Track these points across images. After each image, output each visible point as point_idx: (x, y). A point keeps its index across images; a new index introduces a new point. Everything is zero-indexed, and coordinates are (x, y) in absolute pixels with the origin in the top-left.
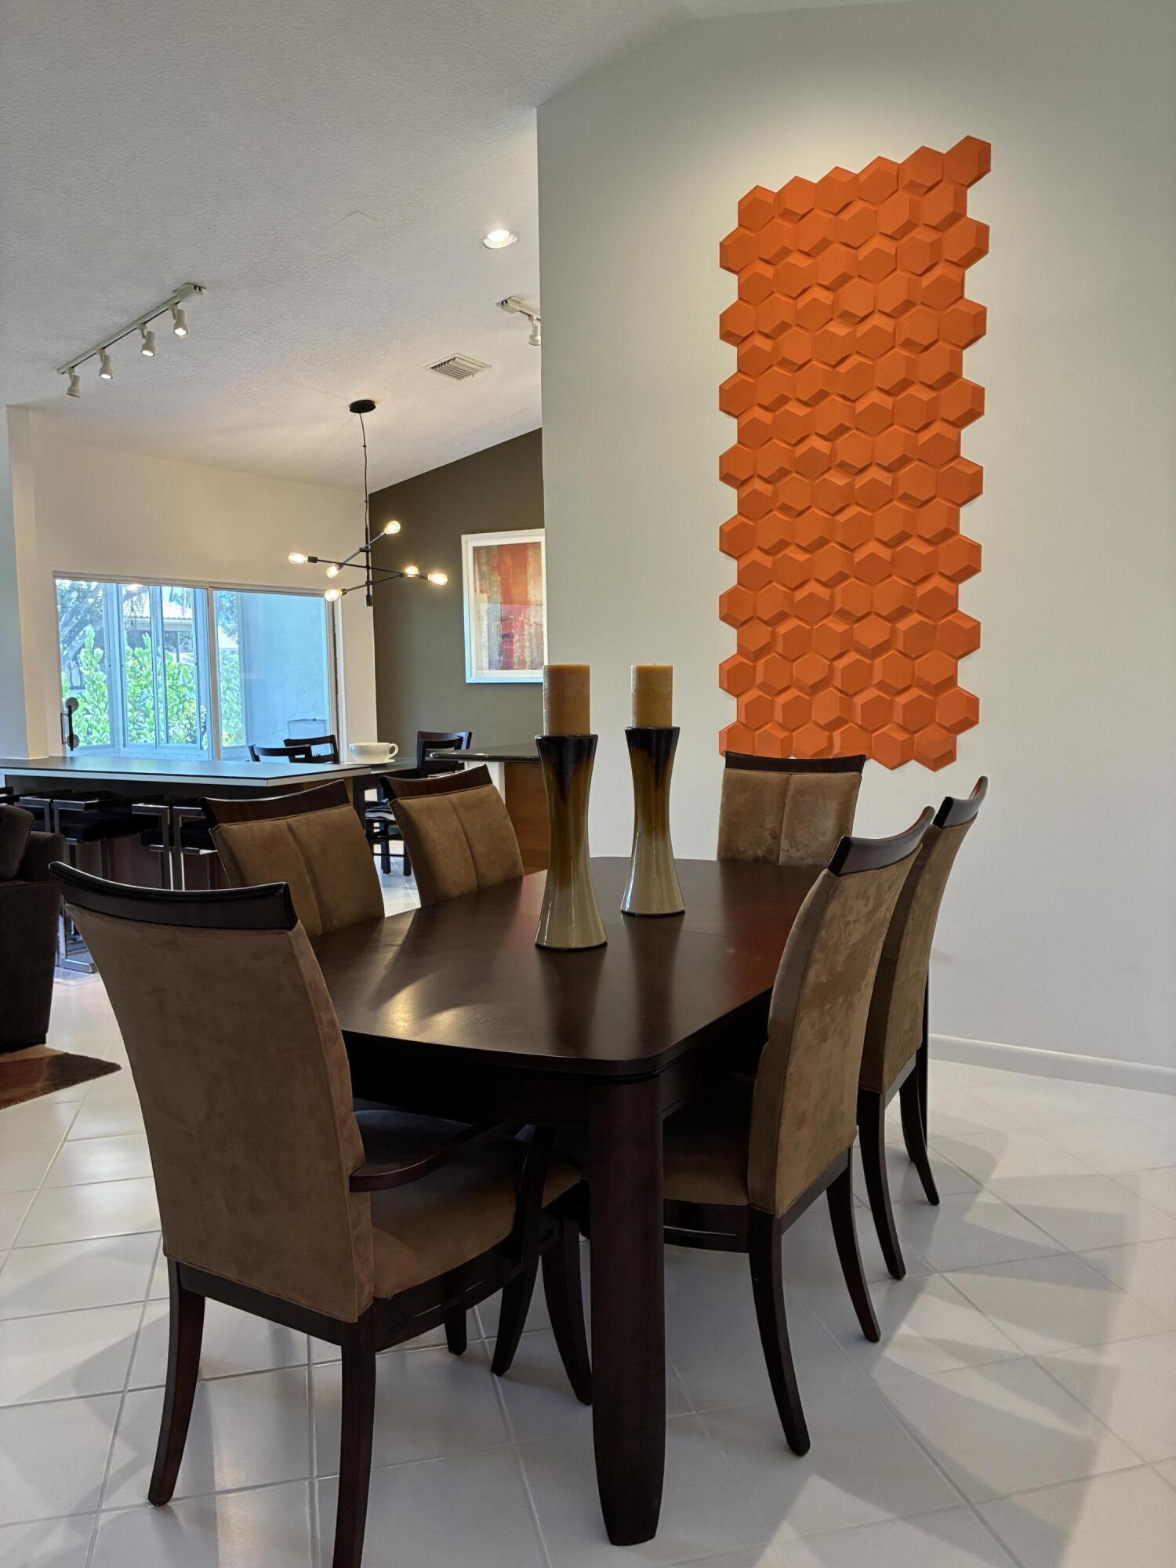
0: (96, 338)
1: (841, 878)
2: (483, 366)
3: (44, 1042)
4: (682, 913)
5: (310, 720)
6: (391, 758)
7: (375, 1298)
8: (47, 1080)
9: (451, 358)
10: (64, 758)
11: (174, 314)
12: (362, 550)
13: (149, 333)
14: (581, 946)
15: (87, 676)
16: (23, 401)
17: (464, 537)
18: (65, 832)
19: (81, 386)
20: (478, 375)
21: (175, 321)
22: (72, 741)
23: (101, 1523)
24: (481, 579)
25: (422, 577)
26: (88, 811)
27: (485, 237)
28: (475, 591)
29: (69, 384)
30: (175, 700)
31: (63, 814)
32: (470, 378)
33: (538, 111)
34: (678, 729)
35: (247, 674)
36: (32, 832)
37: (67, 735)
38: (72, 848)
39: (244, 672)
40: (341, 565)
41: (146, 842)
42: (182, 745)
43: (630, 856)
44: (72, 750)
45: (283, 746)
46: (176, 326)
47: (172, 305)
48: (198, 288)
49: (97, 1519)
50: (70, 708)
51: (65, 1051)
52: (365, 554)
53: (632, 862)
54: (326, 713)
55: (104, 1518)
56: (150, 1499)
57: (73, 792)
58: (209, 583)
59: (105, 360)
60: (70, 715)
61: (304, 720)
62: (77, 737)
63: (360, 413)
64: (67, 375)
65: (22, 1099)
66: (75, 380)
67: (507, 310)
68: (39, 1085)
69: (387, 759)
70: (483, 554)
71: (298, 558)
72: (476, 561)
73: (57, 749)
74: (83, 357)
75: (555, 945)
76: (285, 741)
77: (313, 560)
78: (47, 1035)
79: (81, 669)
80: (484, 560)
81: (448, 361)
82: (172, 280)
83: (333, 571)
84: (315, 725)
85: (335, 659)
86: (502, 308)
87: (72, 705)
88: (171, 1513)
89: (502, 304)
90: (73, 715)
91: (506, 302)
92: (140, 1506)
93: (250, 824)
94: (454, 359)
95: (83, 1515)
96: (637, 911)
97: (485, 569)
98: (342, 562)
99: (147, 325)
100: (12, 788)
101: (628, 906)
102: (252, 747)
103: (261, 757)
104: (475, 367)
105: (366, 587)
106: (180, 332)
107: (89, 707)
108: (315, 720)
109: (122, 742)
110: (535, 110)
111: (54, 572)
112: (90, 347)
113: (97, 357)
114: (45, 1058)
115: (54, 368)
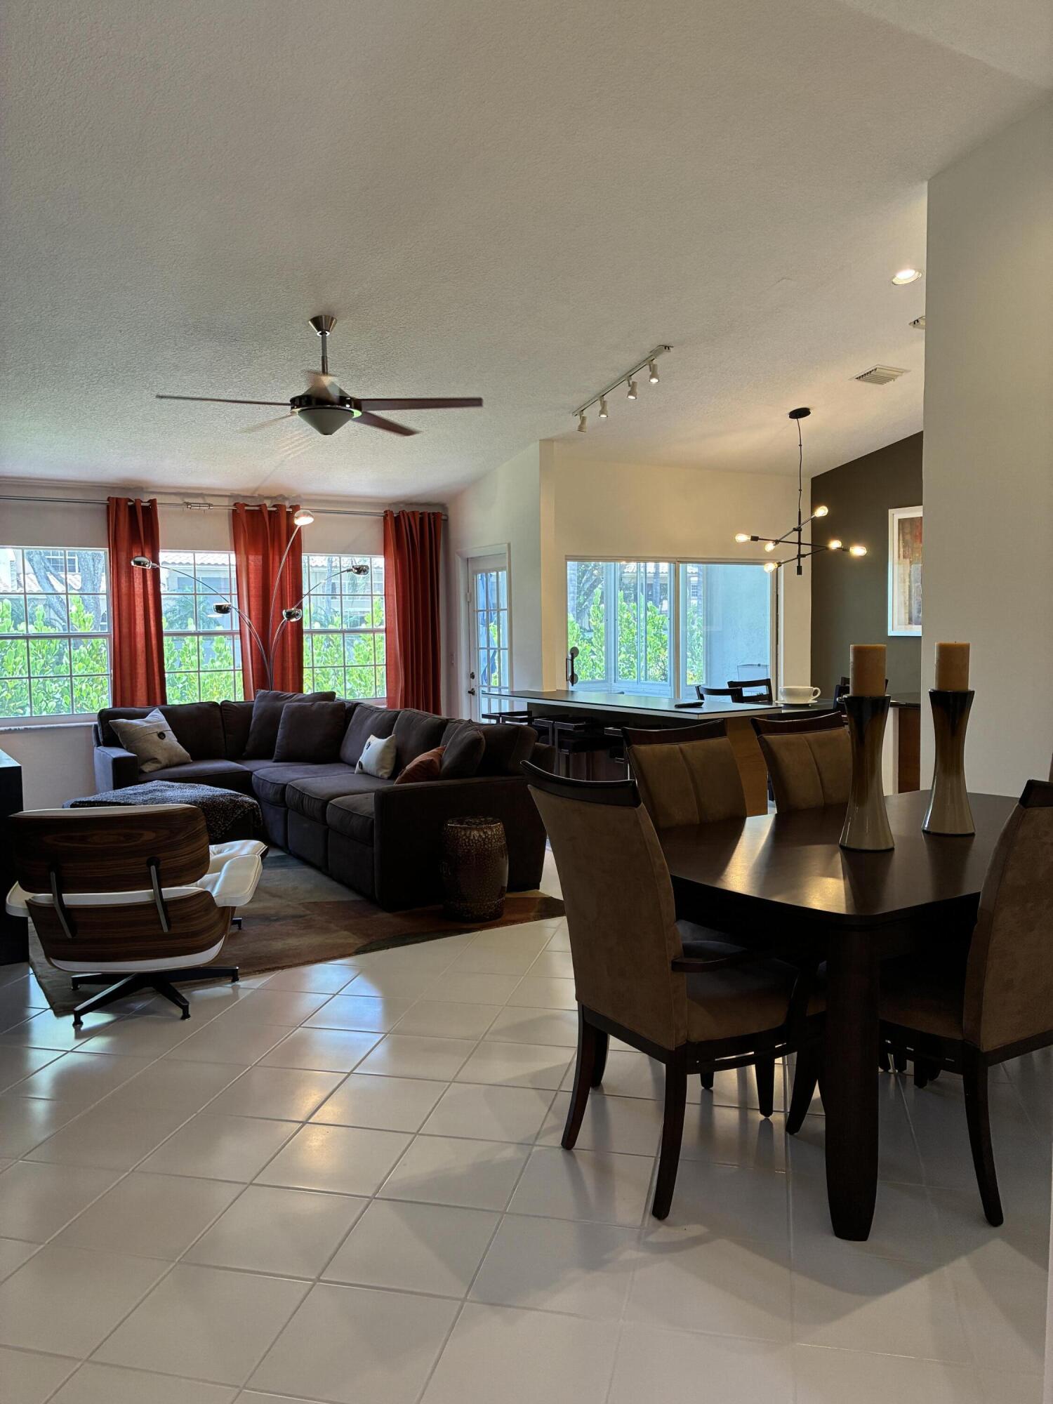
0: (597, 389)
1: (1029, 810)
2: (902, 372)
3: (538, 888)
4: (973, 835)
5: (756, 665)
6: (815, 699)
7: (687, 1041)
8: (538, 912)
9: (873, 368)
10: (567, 691)
11: (650, 367)
12: (795, 530)
13: (634, 383)
14: (871, 848)
15: (594, 626)
16: (550, 435)
17: (891, 511)
18: (561, 746)
19: (587, 422)
20: (898, 379)
21: (650, 373)
22: (573, 679)
23: (534, 1151)
24: (904, 547)
25: (845, 550)
26: (577, 731)
27: (894, 277)
28: (899, 557)
29: (580, 422)
30: (658, 645)
31: (561, 732)
32: (892, 382)
33: (928, 184)
34: (974, 692)
35: (708, 627)
36: (536, 743)
37: (570, 674)
38: (567, 757)
39: (707, 625)
40: (777, 542)
41: (612, 756)
42: (658, 683)
43: (930, 788)
44: (572, 685)
45: (727, 687)
46: (652, 377)
47: (649, 362)
48: (667, 347)
49: (532, 1148)
50: (572, 654)
51: (550, 895)
52: (797, 532)
53: (931, 794)
54: (768, 661)
55: (535, 1149)
56: (562, 1143)
57: (570, 716)
58: (677, 558)
59: (604, 404)
60: (572, 660)
61: (752, 665)
62: (576, 675)
63: (797, 418)
64: (578, 417)
65: (521, 921)
66: (583, 419)
67: (919, 328)
68: (532, 914)
69: (811, 701)
70: (907, 525)
71: (742, 538)
72: (901, 531)
73: (561, 684)
74: (591, 402)
75: (852, 846)
76: (728, 683)
77: (754, 539)
78: (541, 883)
79: (591, 620)
80: (907, 530)
81: (870, 372)
82: (649, 344)
83: (770, 547)
84: (760, 669)
85: (777, 616)
86: (914, 327)
87: (574, 652)
88: (573, 1155)
89: (915, 323)
90: (575, 660)
91: (918, 321)
92: (557, 1147)
93: (655, 746)
94: (876, 369)
95: (525, 1145)
96: (931, 830)
97: (908, 537)
98: (778, 539)
99: (632, 377)
100: (531, 712)
101: (926, 826)
102: (698, 687)
103: (705, 695)
104: (896, 373)
105: (797, 560)
106: (654, 381)
107: (595, 650)
108: (759, 665)
109: (613, 679)
110: (925, 185)
111: (566, 556)
112: (593, 396)
113: (599, 402)
114: (538, 898)
115: (570, 413)
